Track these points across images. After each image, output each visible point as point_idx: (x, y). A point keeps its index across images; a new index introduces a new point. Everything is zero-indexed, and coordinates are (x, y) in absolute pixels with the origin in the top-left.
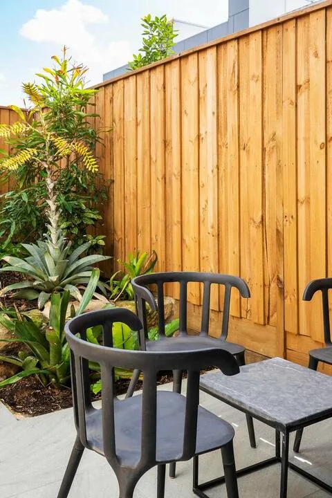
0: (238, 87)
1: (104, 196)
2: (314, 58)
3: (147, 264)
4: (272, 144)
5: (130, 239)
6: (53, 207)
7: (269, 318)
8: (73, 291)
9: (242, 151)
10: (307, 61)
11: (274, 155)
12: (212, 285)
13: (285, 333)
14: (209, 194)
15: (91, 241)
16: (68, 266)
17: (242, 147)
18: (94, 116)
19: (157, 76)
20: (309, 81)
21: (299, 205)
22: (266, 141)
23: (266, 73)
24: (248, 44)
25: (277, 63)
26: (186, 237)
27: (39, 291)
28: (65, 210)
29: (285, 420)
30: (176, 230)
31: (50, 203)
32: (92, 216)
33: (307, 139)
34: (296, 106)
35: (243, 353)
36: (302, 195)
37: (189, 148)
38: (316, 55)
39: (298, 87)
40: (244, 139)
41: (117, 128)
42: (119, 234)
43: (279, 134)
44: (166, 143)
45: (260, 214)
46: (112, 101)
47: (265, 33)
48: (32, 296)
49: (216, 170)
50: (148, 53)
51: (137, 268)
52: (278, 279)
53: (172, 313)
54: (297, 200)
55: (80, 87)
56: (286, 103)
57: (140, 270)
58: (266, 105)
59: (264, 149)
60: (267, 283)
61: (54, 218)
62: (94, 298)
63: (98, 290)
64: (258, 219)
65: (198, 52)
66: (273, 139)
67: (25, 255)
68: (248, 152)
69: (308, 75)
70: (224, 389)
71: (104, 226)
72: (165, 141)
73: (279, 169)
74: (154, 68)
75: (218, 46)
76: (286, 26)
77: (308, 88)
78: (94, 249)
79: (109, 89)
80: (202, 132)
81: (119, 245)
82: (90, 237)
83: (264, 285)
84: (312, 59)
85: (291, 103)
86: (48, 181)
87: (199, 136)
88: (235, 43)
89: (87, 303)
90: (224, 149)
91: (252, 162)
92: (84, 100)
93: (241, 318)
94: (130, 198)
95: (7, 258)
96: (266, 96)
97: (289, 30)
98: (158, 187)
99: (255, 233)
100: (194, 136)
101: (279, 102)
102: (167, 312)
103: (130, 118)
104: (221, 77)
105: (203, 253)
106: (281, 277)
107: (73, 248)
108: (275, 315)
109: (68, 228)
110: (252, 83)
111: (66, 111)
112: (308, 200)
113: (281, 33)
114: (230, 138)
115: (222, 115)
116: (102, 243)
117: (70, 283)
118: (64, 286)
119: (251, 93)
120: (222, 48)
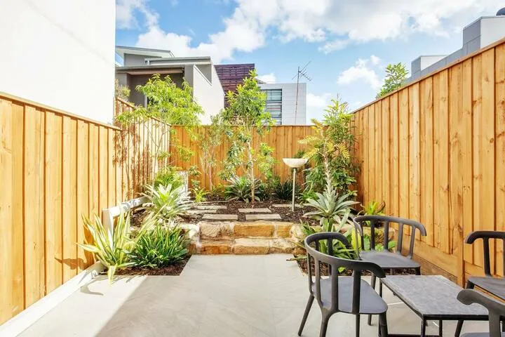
0: (433, 105)
1: (358, 170)
2: (485, 82)
3: (380, 208)
4: (455, 140)
5: (371, 194)
6: (328, 176)
7: (452, 250)
8: (337, 218)
9: (435, 145)
10: (480, 84)
11: (457, 147)
12: (404, 225)
13: (464, 262)
14: (415, 170)
15: (350, 193)
16: (336, 205)
17: (435, 142)
18: (354, 127)
19: (386, 103)
20: (481, 98)
21: (474, 179)
22: (451, 138)
23: (451, 95)
24: (439, 78)
25: (459, 88)
26: (401, 194)
27: (322, 216)
28: (335, 177)
29: (424, 312)
30: (395, 190)
31: (327, 174)
32: (351, 180)
33: (480, 137)
34: (472, 114)
35: (419, 268)
36: (476, 173)
37: (404, 143)
38: (487, 80)
39: (473, 103)
40: (437, 137)
41: (365, 132)
42: (366, 190)
43: (460, 133)
44: (390, 140)
45: (447, 184)
46: (363, 118)
47: (450, 70)
48: (318, 218)
49: (419, 156)
50: (389, 87)
51: (373, 210)
52: (459, 226)
53: (393, 237)
54: (473, 177)
55: (345, 113)
56: (465, 113)
57: (374, 211)
58: (451, 115)
59: (449, 143)
60: (451, 228)
61: (329, 181)
62: (347, 223)
63: (350, 218)
64: (446, 187)
65: (408, 87)
66: (456, 137)
67: (316, 199)
68: (439, 145)
69: (482, 93)
70: (394, 286)
71: (358, 185)
72: (390, 139)
73: (460, 155)
74: (393, 94)
75: (420, 82)
76: (464, 64)
77: (481, 102)
78: (351, 197)
79: (361, 112)
80: (411, 133)
81: (366, 196)
82: (349, 191)
83: (449, 229)
84: (484, 82)
85: (469, 113)
86: (326, 163)
87: (409, 136)
88: (430, 79)
89: (342, 226)
90: (424, 143)
91: (441, 151)
92: (347, 119)
93: (434, 246)
94: (371, 171)
95: (308, 200)
96: (451, 110)
97: (467, 65)
98: (386, 165)
99: (444, 196)
100: (406, 136)
101: (460, 113)
102: (390, 236)
103: (371, 127)
104: (422, 101)
105: (411, 205)
106: (461, 225)
107: (340, 196)
108: (457, 249)
109: (338, 186)
110: (442, 103)
111: (338, 126)
112: (481, 176)
113: (461, 68)
114: (428, 137)
115: (422, 122)
116: (356, 194)
117: (337, 214)
118: (334, 215)
119: (441, 108)
120: (423, 83)
